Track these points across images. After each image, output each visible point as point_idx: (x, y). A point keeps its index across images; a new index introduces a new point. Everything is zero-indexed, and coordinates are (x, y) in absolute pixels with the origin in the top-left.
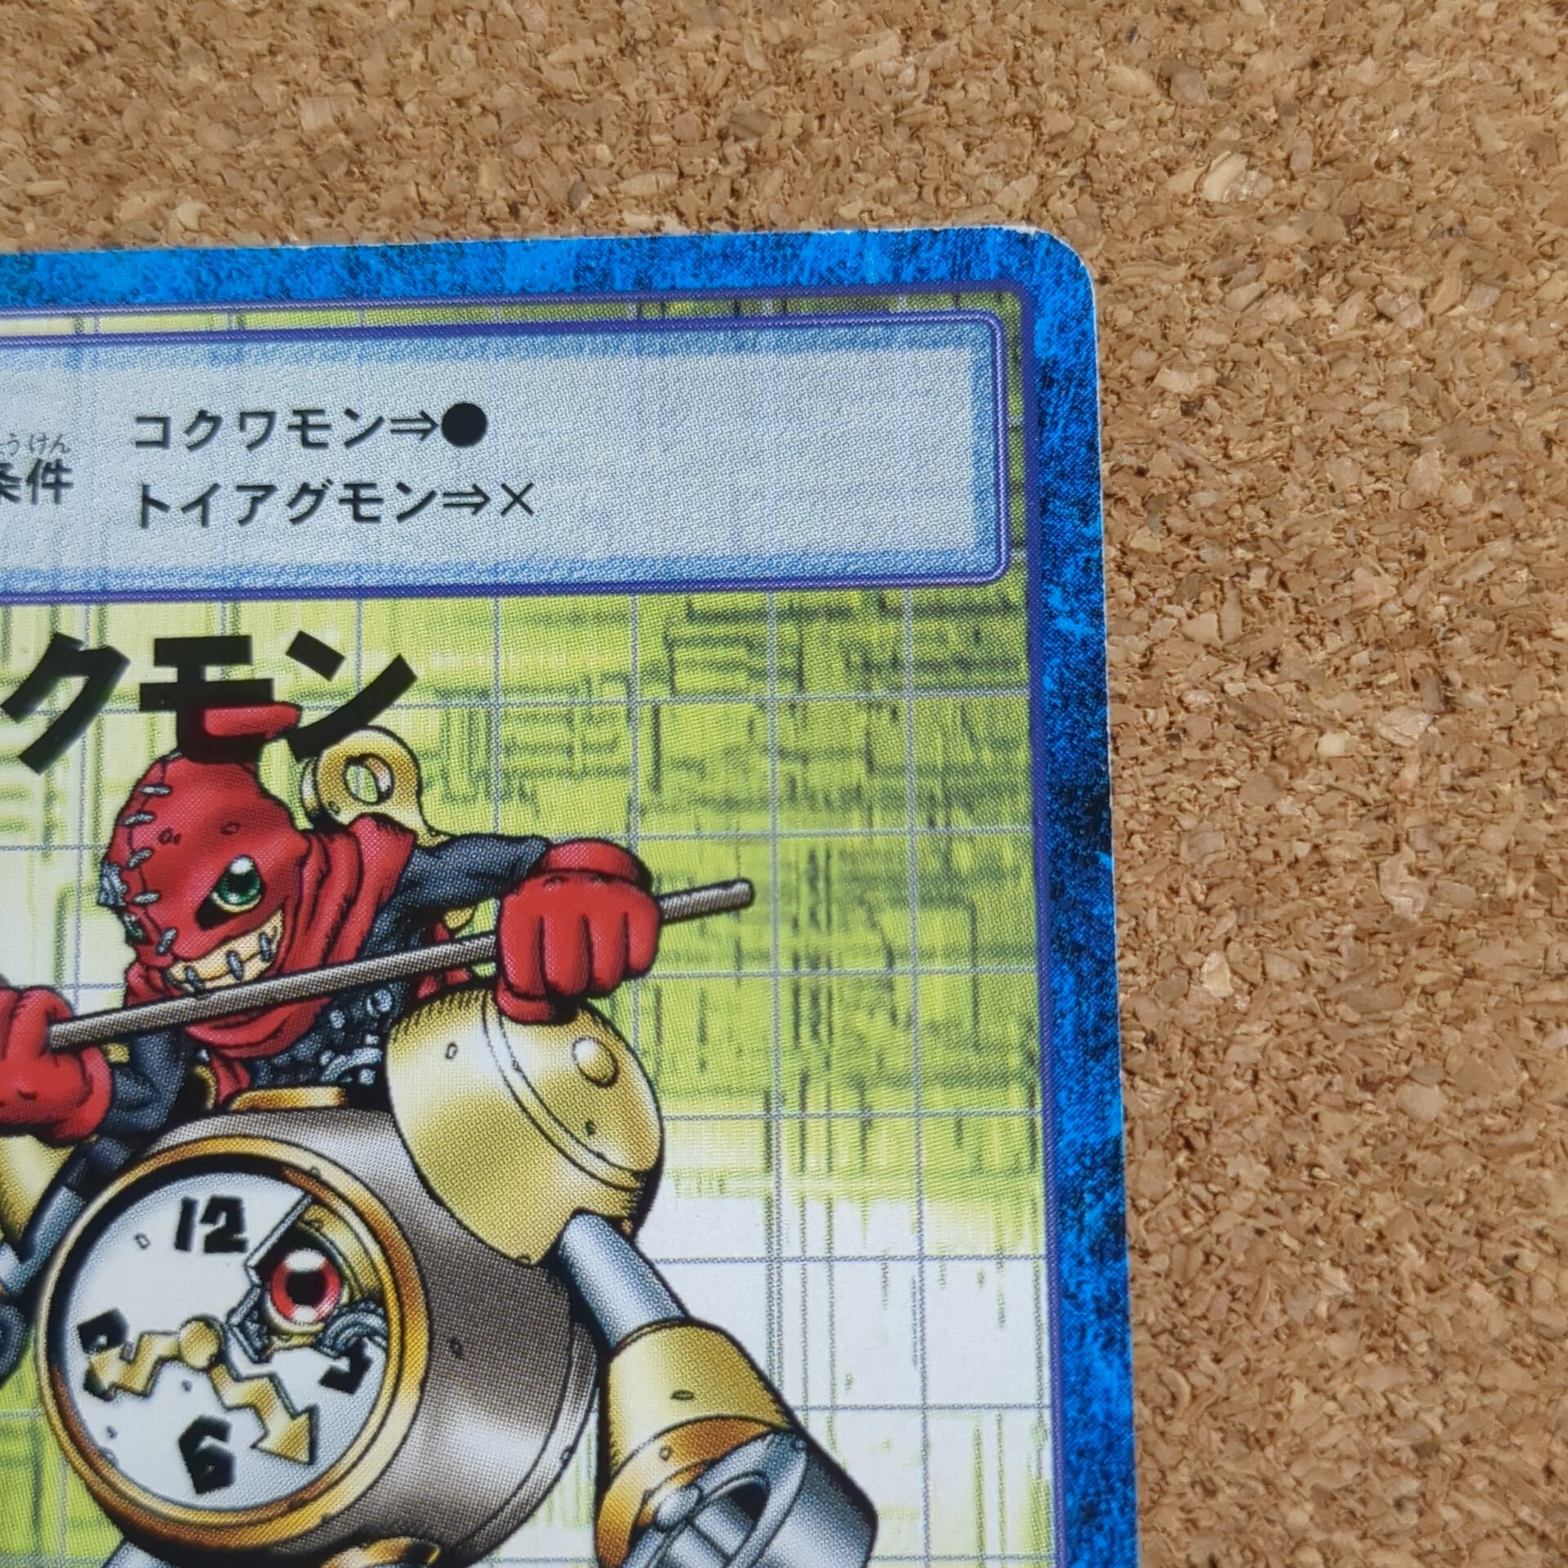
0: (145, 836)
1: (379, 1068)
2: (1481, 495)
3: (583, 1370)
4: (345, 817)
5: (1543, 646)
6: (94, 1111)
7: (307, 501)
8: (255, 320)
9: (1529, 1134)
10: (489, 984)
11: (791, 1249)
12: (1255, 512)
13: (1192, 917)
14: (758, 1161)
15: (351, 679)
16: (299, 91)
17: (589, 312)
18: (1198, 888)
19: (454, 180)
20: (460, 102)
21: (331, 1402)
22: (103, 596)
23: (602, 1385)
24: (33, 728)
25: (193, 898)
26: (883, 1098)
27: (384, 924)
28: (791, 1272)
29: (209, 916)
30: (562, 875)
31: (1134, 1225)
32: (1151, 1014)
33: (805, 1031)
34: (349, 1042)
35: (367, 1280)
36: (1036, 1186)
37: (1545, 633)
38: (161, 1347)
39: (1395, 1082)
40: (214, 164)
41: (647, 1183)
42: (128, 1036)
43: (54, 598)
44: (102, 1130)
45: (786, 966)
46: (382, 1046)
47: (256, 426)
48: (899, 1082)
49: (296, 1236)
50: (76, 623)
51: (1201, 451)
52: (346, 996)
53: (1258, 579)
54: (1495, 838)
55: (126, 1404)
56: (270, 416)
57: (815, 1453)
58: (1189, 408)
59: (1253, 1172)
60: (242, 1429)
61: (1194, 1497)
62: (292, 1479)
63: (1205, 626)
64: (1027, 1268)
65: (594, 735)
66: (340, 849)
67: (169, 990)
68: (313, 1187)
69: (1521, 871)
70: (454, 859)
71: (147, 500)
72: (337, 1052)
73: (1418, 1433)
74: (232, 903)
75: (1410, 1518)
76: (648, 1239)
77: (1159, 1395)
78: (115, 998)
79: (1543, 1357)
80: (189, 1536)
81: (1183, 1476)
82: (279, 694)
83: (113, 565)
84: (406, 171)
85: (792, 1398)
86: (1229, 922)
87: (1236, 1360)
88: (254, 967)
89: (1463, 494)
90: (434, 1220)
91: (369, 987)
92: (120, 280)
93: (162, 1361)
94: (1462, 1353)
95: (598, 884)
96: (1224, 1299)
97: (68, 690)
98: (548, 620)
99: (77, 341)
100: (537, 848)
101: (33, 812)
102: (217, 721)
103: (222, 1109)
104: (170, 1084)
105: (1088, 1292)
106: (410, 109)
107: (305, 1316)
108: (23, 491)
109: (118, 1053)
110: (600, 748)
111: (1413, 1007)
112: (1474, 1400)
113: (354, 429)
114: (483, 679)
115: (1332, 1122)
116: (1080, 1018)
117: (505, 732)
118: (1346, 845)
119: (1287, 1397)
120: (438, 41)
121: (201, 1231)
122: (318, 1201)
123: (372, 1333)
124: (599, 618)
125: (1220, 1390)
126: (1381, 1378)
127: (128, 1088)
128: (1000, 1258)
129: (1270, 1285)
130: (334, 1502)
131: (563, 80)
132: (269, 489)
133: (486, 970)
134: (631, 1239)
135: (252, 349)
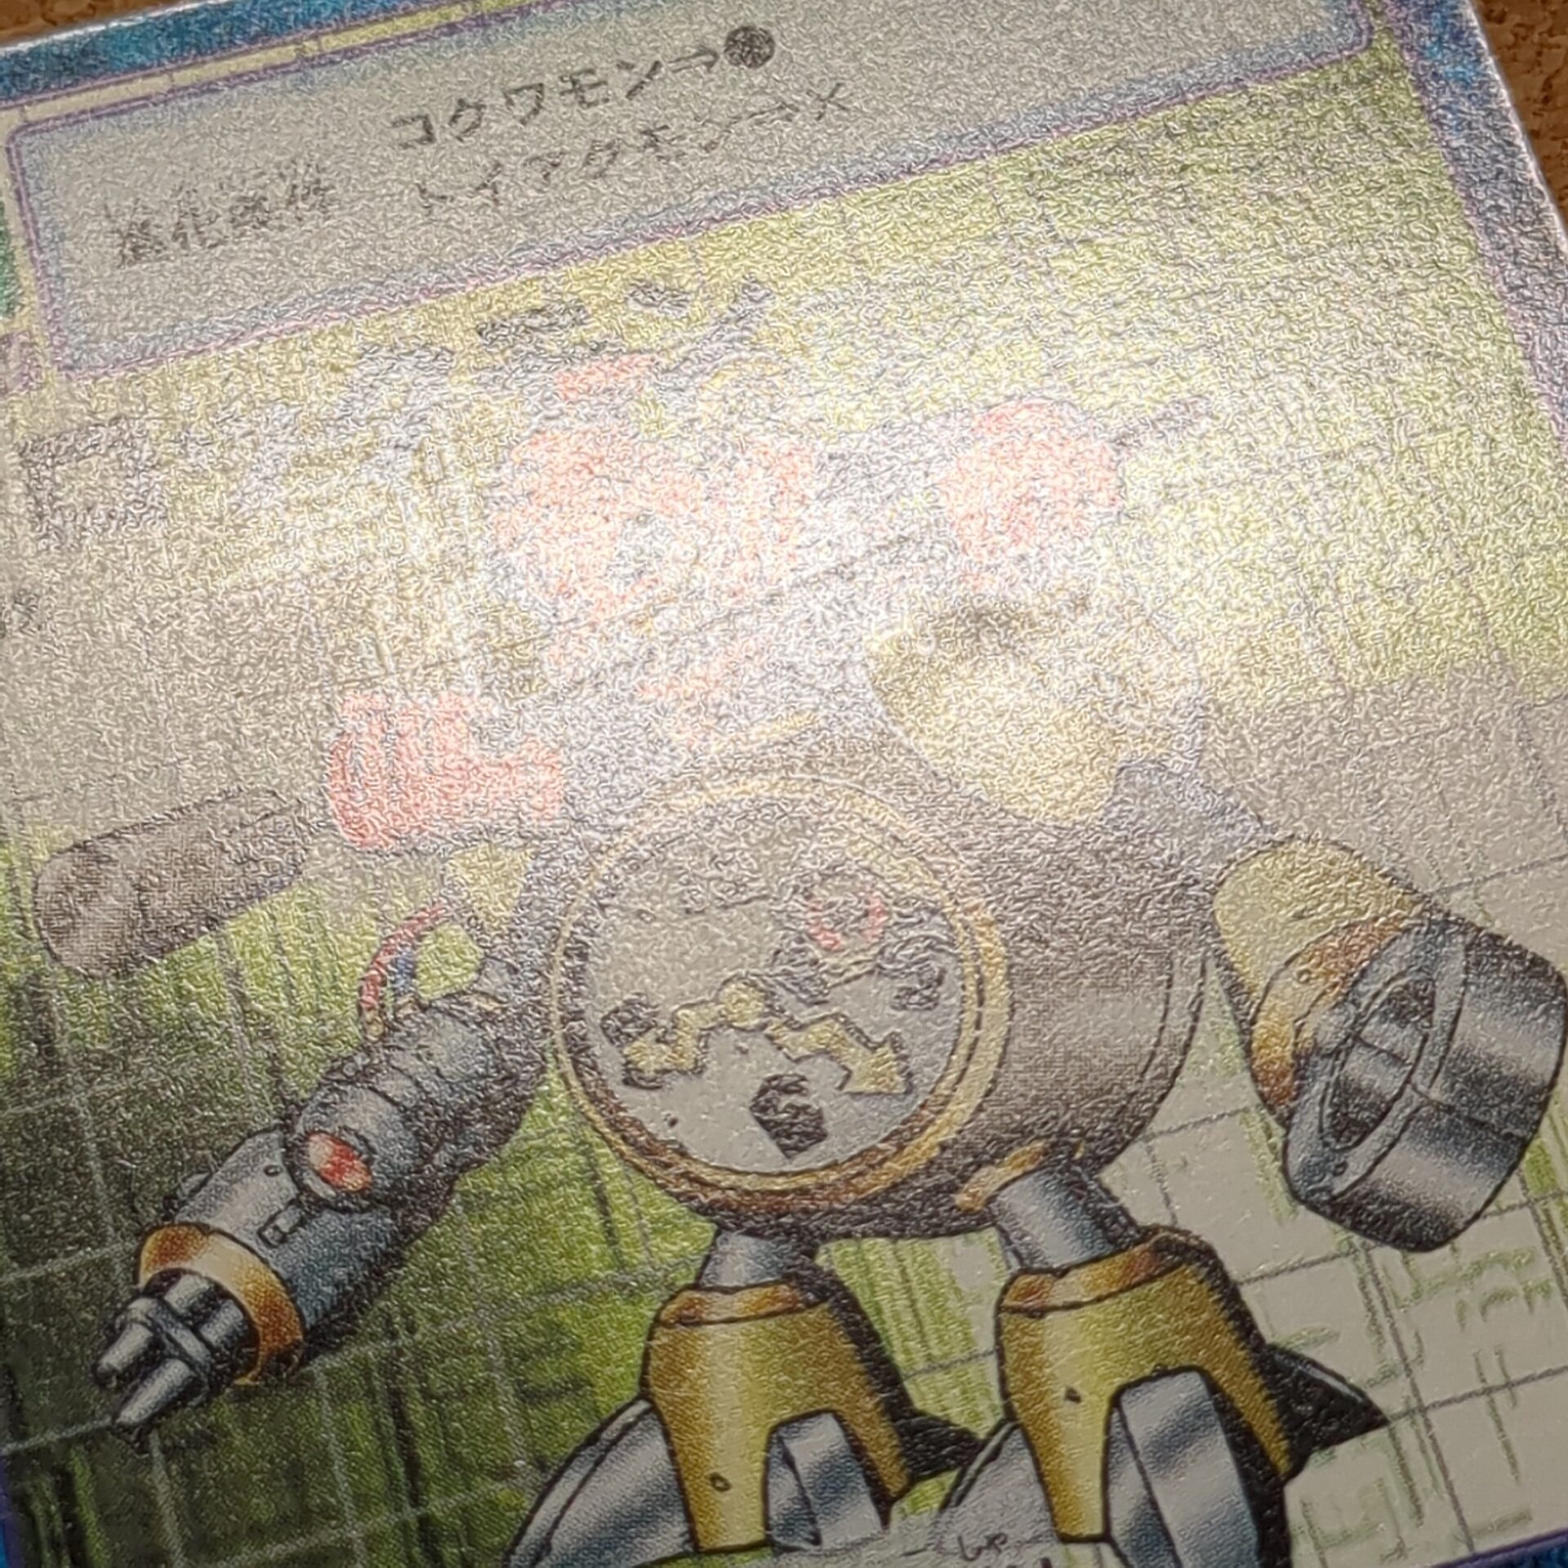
7: (602, 156)
47: (524, 101)
56: (537, 88)
71: (427, 197)
85: (1426, 884)
99: (302, 64)
113: (633, 78)
135: (498, 30)
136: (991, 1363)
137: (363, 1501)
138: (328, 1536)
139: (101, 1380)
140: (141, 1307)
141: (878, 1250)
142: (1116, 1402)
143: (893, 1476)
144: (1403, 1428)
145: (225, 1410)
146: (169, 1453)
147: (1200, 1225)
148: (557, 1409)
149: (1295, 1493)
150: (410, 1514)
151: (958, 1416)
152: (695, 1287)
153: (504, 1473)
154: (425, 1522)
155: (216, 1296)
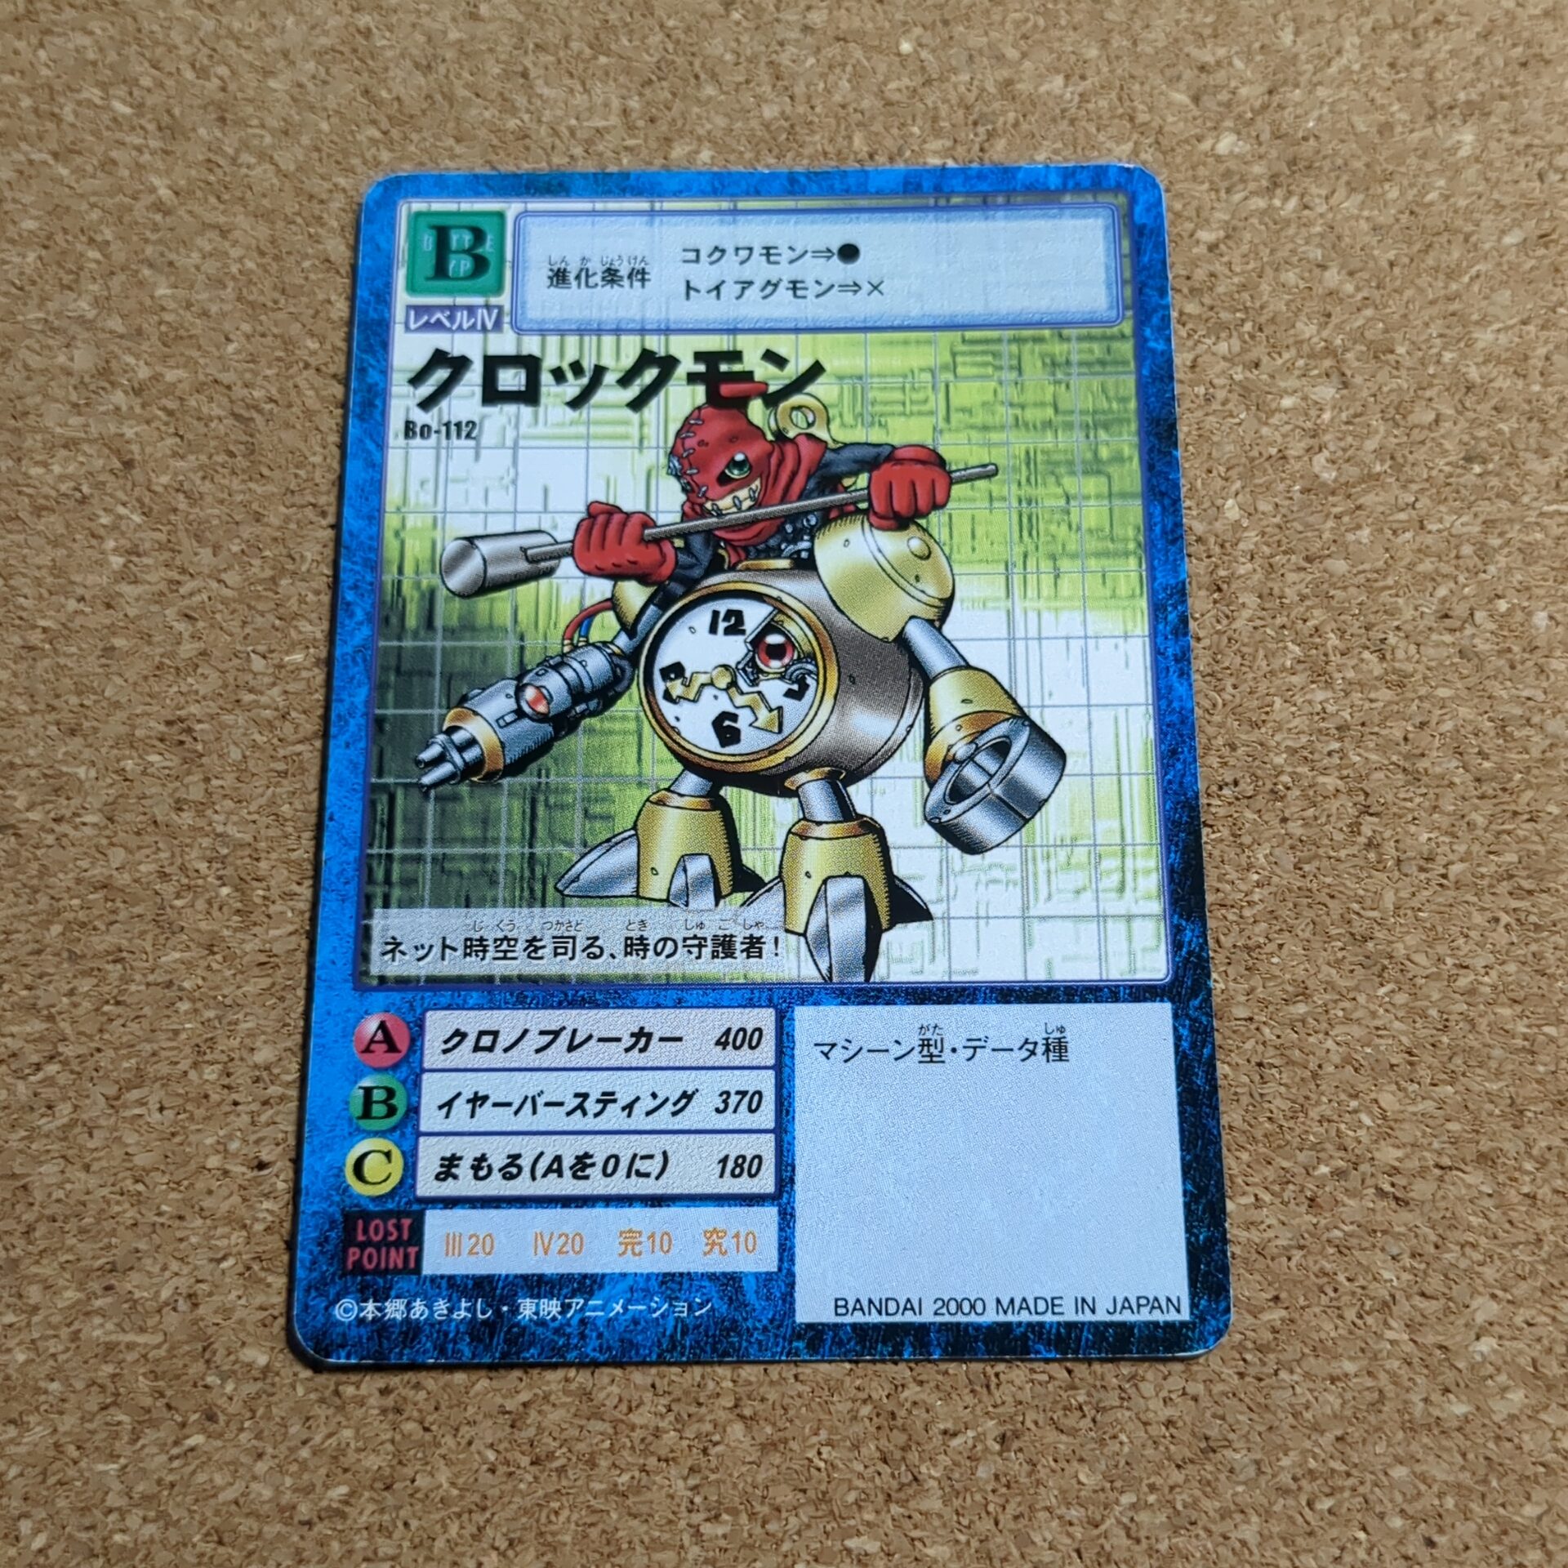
0: (691, 442)
1: (811, 551)
2: (1358, 289)
3: (916, 689)
4: (791, 434)
5: (1390, 357)
6: (667, 569)
7: (770, 289)
8: (741, 205)
9: (1390, 581)
10: (865, 512)
11: (1020, 633)
12: (1246, 296)
13: (1220, 483)
14: (1003, 593)
15: (792, 371)
16: (760, 100)
17: (911, 202)
18: (1222, 469)
19: (841, 142)
20: (843, 107)
21: (789, 705)
22: (666, 331)
23: (926, 696)
24: (633, 391)
25: (716, 471)
26: (1065, 564)
27: (811, 485)
28: (1020, 645)
29: (723, 479)
30: (900, 461)
31: (1192, 625)
32: (1199, 528)
33: (1025, 533)
34: (796, 537)
35: (806, 648)
36: (1143, 603)
37: (1392, 352)
38: (703, 679)
39: (1322, 558)
40: (719, 134)
41: (947, 604)
42: (684, 535)
43: (642, 331)
44: (671, 578)
45: (1015, 504)
46: (812, 540)
47: (744, 254)
48: (1074, 556)
49: (770, 627)
50: (654, 343)
51: (1218, 267)
52: (793, 517)
53: (1248, 327)
54: (1371, 444)
55: (685, 705)
56: (751, 249)
57: (1033, 726)
58: (1212, 247)
59: (1251, 600)
60: (745, 717)
61: (1226, 751)
62: (771, 740)
63: (1223, 348)
64: (1139, 641)
65: (915, 396)
66: (789, 450)
67: (705, 514)
68: (779, 606)
69: (1383, 462)
70: (846, 454)
71: (688, 287)
72: (789, 542)
73: (1339, 721)
74: (735, 474)
75: (1336, 760)
76: (948, 629)
77: (1207, 704)
78: (677, 517)
79: (1401, 685)
80: (718, 766)
81: (1220, 741)
82: (758, 377)
83: (672, 317)
84: (817, 138)
85: (1022, 701)
86: (1238, 485)
87: (1245, 687)
88: (747, 504)
89: (1349, 288)
90: (839, 621)
91: (805, 513)
92: (674, 185)
93: (703, 685)
94: (1359, 683)
95: (919, 466)
96: (1238, 660)
97: (650, 375)
98: (891, 343)
99: (652, 213)
100: (887, 450)
101: (634, 431)
102: (726, 389)
103: (732, 568)
104: (705, 558)
105: (1170, 652)
106: (818, 110)
107: (775, 664)
108: (626, 282)
109: (679, 543)
110: (918, 402)
111: (1331, 523)
112: (1367, 705)
113: (793, 255)
114: (860, 370)
115: (1292, 577)
116: (1164, 526)
117: (871, 395)
118: (1296, 448)
119: (1271, 705)
120: (831, 78)
121: (722, 625)
122: (781, 612)
123: (810, 673)
124: (918, 342)
125: (1237, 701)
126: (1320, 695)
127: (684, 558)
128: (1126, 637)
129: (1261, 653)
130: (791, 751)
131: (896, 97)
132: (750, 283)
133: (864, 506)
134: (939, 630)
135: (741, 219)
136: (779, 854)
137: (509, 840)
138: (490, 850)
139: (418, 762)
140: (441, 738)
141: (748, 794)
142: (825, 882)
143: (725, 887)
144: (938, 924)
145: (464, 789)
146: (437, 799)
147: (881, 818)
148: (598, 825)
149: (886, 938)
150: (527, 850)
151: (759, 872)
152: (668, 790)
153: (569, 844)
154: (532, 856)
155: (472, 742)
